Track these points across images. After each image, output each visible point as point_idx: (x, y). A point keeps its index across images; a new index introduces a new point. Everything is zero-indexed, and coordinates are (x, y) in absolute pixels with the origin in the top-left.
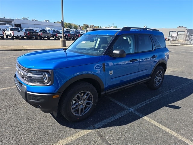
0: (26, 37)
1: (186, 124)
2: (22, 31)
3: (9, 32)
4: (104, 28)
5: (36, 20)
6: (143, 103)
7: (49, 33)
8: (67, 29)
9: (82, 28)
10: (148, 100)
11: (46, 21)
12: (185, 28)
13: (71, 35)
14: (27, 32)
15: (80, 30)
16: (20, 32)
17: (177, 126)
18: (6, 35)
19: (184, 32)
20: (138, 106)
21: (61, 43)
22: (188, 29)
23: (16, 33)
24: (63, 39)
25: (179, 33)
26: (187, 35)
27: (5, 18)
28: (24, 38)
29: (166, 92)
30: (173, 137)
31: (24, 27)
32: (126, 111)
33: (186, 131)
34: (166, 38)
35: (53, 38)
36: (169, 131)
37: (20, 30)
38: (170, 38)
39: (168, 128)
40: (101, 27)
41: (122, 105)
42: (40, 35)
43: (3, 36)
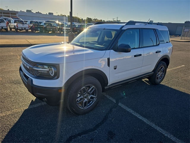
11: (50, 13)
18: (10, 27)
23: (20, 26)
31: (28, 20)
37: (24, 22)
43: (7, 28)
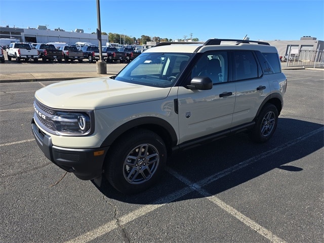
0: (41, 59)
1: (292, 214)
2: (34, 48)
3: (13, 51)
4: (176, 41)
5: (60, 30)
6: (219, 173)
7: (81, 51)
8: (113, 43)
9: (139, 43)
10: (229, 169)
11: (78, 31)
12: (315, 39)
13: (117, 54)
14: (44, 50)
15: (136, 45)
16: (30, 49)
17: (274, 218)
18: (8, 55)
19: (312, 46)
20: (210, 180)
21: (97, 68)
22: (319, 41)
23: (25, 52)
24: (100, 61)
25: (304, 48)
26: (317, 52)
27: (10, 27)
28: (39, 60)
29: (266, 153)
30: (263, 240)
31: (39, 42)
32: (186, 188)
33: (289, 228)
34: (281, 57)
35: (88, 60)
36: (258, 228)
38: (287, 57)
39: (257, 222)
40: (171, 40)
41: (180, 178)
42: (65, 54)
43: (3, 57)
